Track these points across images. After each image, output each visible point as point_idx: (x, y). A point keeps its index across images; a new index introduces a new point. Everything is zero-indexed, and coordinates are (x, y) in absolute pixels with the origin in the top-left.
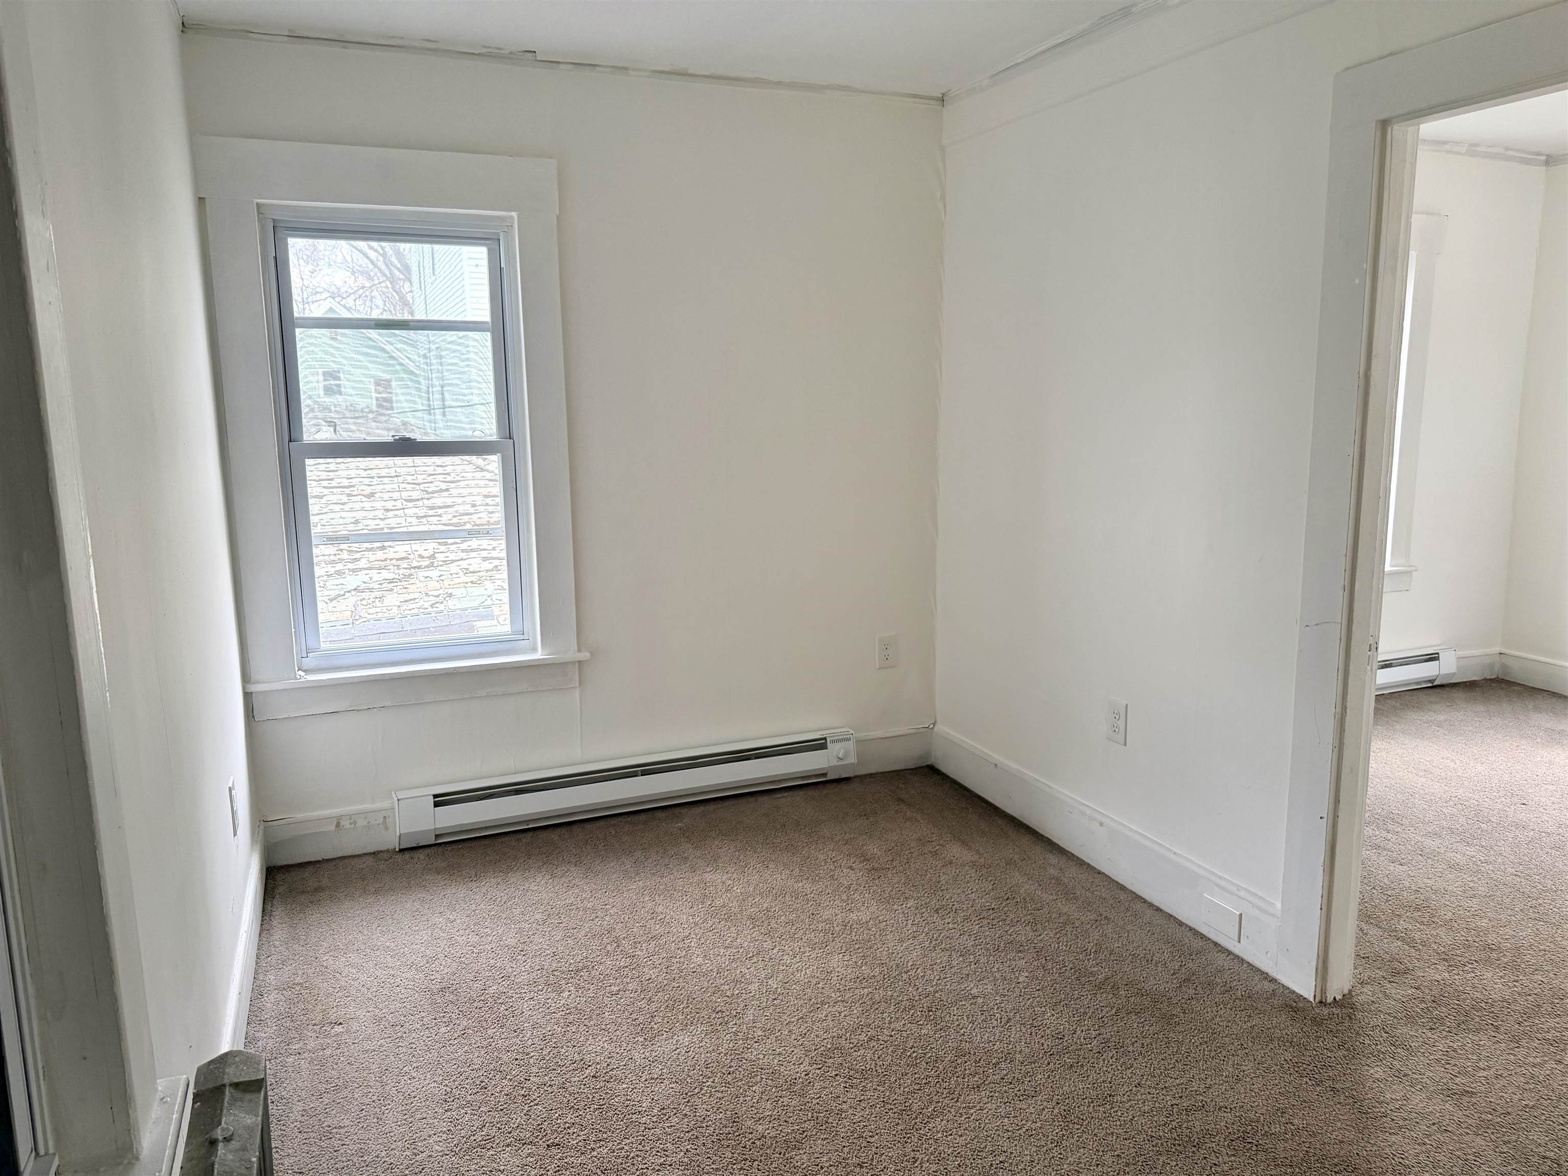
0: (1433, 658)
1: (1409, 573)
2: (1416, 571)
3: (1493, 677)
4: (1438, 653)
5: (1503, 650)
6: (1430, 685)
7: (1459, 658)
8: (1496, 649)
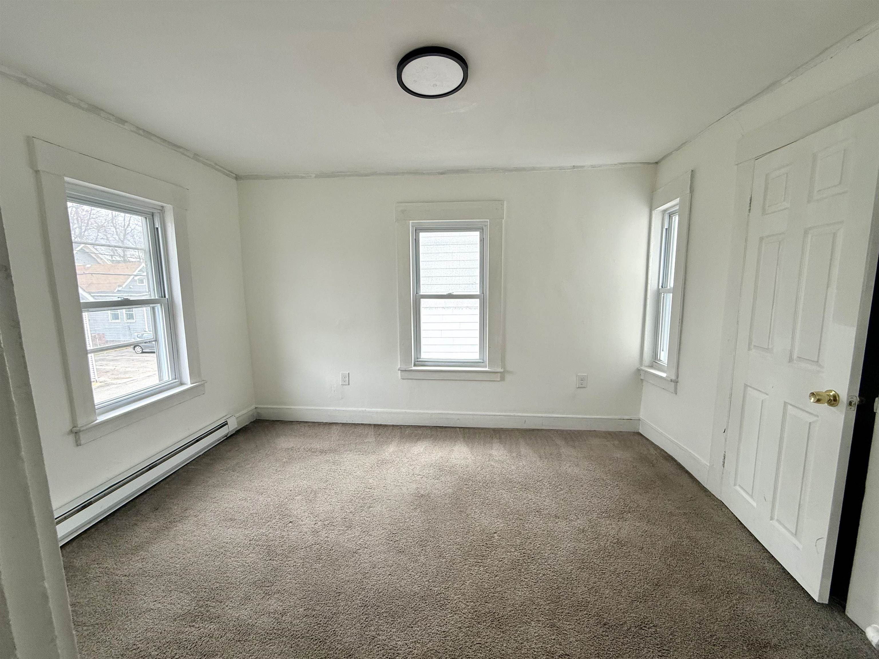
0: (225, 424)
1: (203, 385)
2: (206, 382)
3: (254, 420)
4: (227, 421)
5: (257, 406)
6: (226, 438)
7: (237, 418)
8: (253, 407)
